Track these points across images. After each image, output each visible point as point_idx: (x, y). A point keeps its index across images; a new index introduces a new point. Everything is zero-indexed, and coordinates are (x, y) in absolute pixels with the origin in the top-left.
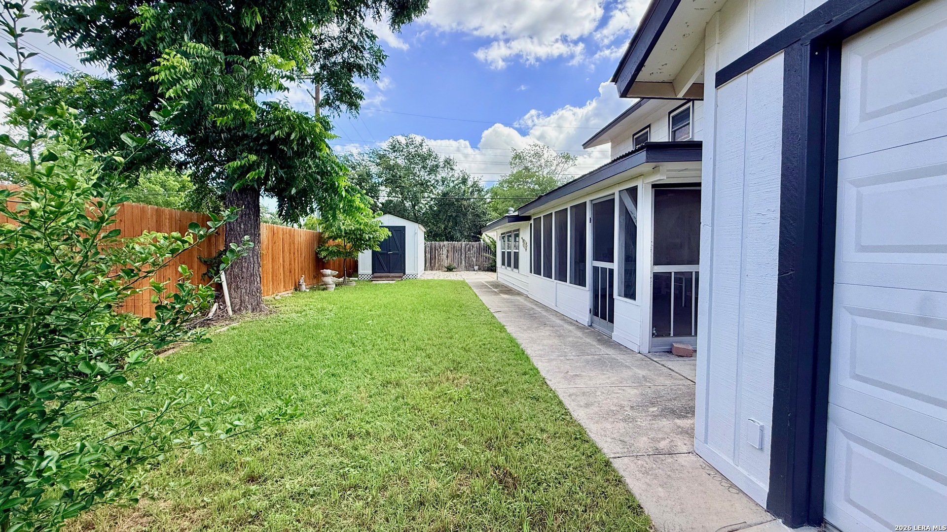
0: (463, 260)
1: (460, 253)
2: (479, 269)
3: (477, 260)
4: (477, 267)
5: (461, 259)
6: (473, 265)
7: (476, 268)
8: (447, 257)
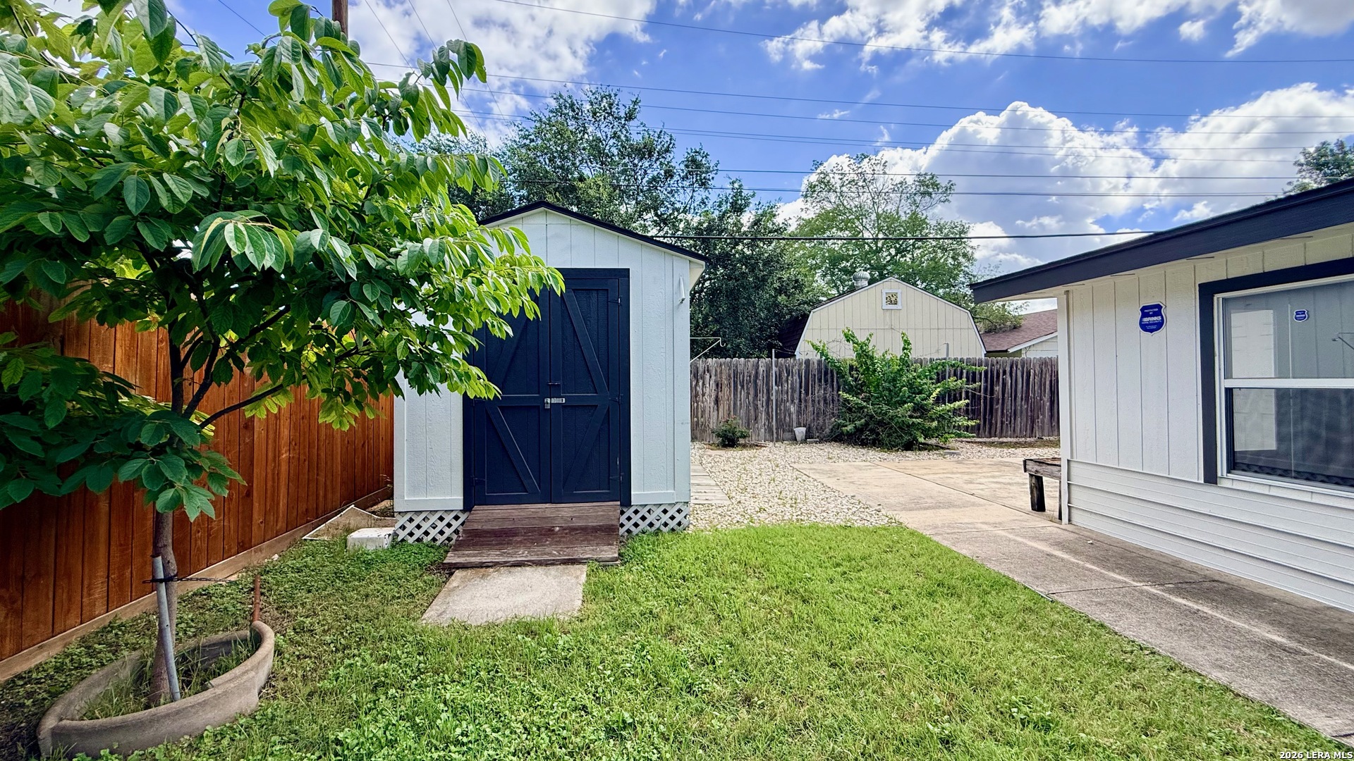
0: (762, 409)
1: (752, 392)
2: (809, 435)
3: (799, 413)
4: (803, 429)
5: (756, 408)
6: (790, 425)
7: (800, 432)
8: (717, 401)
